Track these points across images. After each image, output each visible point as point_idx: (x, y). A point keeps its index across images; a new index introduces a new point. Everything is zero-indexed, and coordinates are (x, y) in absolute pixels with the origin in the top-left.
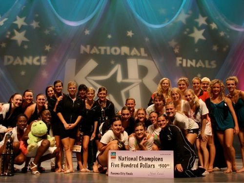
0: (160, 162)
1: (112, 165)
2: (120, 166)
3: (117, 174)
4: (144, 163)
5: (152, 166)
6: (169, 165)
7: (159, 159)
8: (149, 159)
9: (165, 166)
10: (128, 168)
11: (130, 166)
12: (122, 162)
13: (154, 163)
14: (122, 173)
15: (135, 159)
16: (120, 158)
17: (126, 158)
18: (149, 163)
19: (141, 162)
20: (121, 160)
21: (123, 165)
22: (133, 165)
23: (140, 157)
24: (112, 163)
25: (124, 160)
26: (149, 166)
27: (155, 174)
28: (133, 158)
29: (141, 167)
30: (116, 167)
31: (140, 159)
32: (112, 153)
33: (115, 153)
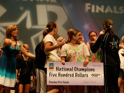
0: (92, 73)
1: (50, 75)
2: (57, 75)
3: (55, 82)
4: (78, 73)
5: (86, 76)
6: (99, 75)
7: (91, 70)
8: (83, 70)
9: (97, 75)
10: (65, 77)
11: (67, 75)
12: (59, 72)
13: (87, 73)
14: (59, 82)
15: (71, 70)
16: (57, 69)
18: (83, 73)
19: (76, 72)
20: (58, 70)
21: (60, 75)
22: (69, 75)
23: (75, 67)
24: (50, 73)
25: (61, 70)
26: (83, 76)
27: (88, 82)
28: (69, 69)
29: (76, 76)
30: (54, 76)
31: (75, 69)
32: (50, 64)
33: (53, 64)
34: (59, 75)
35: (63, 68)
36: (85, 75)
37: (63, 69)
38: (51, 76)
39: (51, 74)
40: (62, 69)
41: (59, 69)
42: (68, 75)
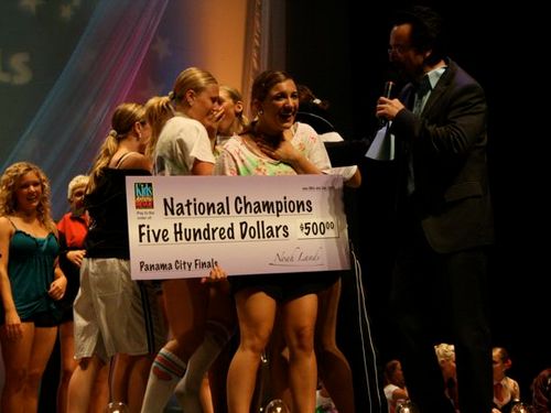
0: (304, 217)
1: (141, 234)
2: (171, 235)
3: (163, 266)
4: (252, 220)
5: (281, 231)
6: (331, 225)
7: (300, 205)
8: (268, 206)
9: (321, 228)
10: (200, 243)
11: (207, 234)
12: (177, 219)
13: (285, 219)
14: (179, 265)
15: (222, 209)
16: (169, 207)
17: (188, 204)
18: (271, 220)
19: (242, 217)
20: (173, 214)
21: (180, 232)
22: (218, 231)
23: (238, 198)
24: (141, 227)
25: (182, 212)
26: (271, 233)
27: (292, 259)
28: (213, 205)
29: (243, 236)
30: (157, 240)
31: (239, 206)
32: (140, 188)
33: (150, 185)
34: (176, 233)
35: (192, 201)
36: (277, 229)
37: (192, 207)
38: (145, 238)
39: (144, 230)
40: (185, 209)
41: (175, 209)
42: (214, 231)
